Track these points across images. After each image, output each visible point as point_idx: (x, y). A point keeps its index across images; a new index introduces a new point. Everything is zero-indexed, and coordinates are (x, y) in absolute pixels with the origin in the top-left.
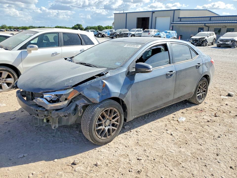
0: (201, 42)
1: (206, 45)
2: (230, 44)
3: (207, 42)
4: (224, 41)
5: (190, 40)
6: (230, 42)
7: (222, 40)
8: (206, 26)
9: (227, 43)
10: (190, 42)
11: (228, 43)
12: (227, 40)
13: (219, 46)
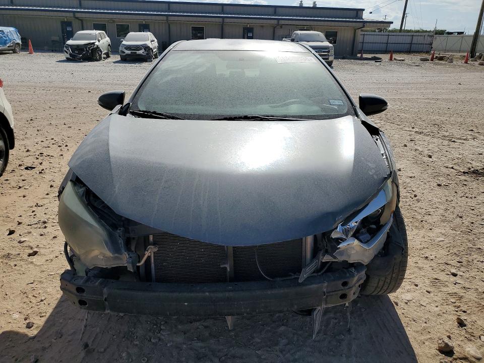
0: (90, 51)
1: (100, 59)
2: (143, 54)
3: (101, 52)
4: (133, 50)
5: (65, 49)
6: (143, 50)
7: (128, 48)
8: (77, 18)
9: (138, 52)
10: (67, 52)
11: (141, 52)
12: (138, 48)
13: (125, 59)
